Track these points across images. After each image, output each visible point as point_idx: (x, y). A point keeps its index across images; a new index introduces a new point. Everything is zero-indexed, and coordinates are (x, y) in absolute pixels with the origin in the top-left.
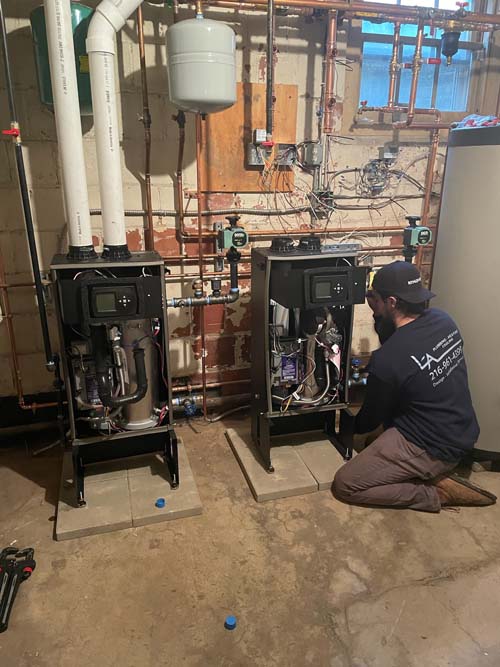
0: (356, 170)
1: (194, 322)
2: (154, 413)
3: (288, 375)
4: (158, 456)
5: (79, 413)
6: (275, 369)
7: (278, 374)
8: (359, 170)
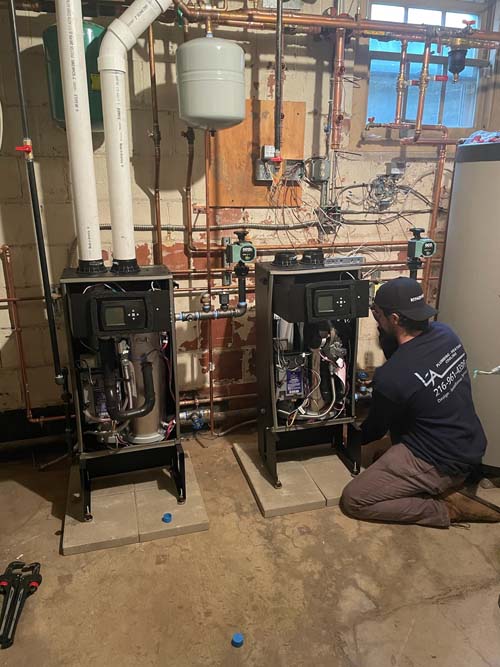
0: (363, 185)
1: (201, 335)
2: (161, 426)
3: (292, 388)
4: (165, 470)
5: (87, 426)
6: (280, 384)
7: (283, 388)
8: (367, 186)
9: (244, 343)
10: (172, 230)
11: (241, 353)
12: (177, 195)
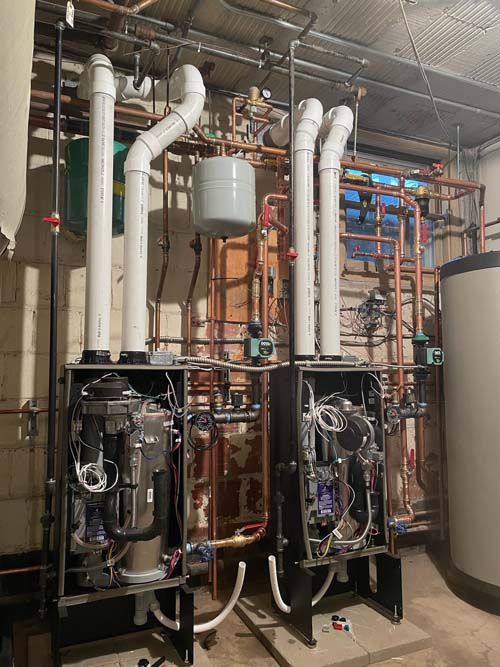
0: (351, 309)
6: (310, 501)
7: (313, 508)
8: (355, 310)
9: (241, 471)
10: (170, 342)
11: (238, 484)
12: (176, 308)
